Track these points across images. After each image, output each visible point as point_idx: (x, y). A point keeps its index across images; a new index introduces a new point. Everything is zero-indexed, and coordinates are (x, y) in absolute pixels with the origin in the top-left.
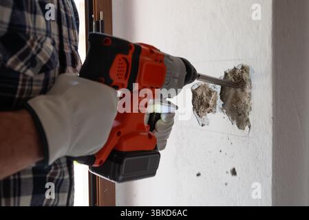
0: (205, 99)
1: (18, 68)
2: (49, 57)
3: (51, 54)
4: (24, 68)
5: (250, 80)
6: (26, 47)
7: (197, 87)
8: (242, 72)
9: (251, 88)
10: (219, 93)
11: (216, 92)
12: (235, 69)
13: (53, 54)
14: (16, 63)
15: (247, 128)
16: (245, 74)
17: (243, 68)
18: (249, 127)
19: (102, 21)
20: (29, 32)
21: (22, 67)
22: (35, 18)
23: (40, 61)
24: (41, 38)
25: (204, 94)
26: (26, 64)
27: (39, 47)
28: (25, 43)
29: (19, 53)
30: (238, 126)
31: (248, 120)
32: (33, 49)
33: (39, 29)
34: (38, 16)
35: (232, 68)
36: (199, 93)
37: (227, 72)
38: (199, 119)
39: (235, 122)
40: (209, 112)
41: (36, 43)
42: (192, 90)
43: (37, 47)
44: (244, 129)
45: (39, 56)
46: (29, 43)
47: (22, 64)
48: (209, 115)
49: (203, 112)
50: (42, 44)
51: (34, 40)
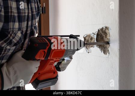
0: (89, 41)
1: (3, 46)
2: (18, 40)
3: (19, 38)
4: (6, 46)
5: (109, 33)
6: (8, 37)
7: (86, 36)
8: (106, 29)
9: (109, 36)
10: (95, 38)
11: (94, 38)
12: (103, 28)
13: (20, 38)
14: (2, 44)
15: (108, 54)
16: (107, 30)
17: (106, 27)
18: (109, 54)
19: (44, 7)
20: (10, 31)
21: (5, 45)
22: (14, 24)
23: (14, 42)
24: (15, 32)
25: (89, 39)
26: (7, 44)
27: (14, 36)
28: (7, 36)
29: (4, 40)
30: (104, 53)
31: (108, 50)
32: (11, 38)
33: (15, 28)
34: (15, 23)
35: (101, 28)
36: (87, 39)
37: (99, 29)
38: (87, 50)
39: (102, 51)
40: (91, 47)
41: (13, 35)
42: (84, 37)
43: (13, 36)
44: (106, 54)
45: (13, 40)
46: (9, 35)
47: (5, 44)
48: (91, 48)
49: (89, 47)
50: (16, 34)
51: (12, 33)
